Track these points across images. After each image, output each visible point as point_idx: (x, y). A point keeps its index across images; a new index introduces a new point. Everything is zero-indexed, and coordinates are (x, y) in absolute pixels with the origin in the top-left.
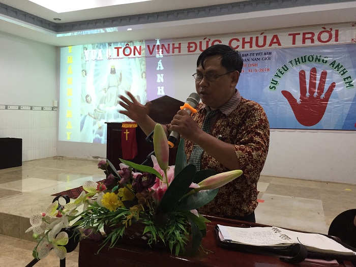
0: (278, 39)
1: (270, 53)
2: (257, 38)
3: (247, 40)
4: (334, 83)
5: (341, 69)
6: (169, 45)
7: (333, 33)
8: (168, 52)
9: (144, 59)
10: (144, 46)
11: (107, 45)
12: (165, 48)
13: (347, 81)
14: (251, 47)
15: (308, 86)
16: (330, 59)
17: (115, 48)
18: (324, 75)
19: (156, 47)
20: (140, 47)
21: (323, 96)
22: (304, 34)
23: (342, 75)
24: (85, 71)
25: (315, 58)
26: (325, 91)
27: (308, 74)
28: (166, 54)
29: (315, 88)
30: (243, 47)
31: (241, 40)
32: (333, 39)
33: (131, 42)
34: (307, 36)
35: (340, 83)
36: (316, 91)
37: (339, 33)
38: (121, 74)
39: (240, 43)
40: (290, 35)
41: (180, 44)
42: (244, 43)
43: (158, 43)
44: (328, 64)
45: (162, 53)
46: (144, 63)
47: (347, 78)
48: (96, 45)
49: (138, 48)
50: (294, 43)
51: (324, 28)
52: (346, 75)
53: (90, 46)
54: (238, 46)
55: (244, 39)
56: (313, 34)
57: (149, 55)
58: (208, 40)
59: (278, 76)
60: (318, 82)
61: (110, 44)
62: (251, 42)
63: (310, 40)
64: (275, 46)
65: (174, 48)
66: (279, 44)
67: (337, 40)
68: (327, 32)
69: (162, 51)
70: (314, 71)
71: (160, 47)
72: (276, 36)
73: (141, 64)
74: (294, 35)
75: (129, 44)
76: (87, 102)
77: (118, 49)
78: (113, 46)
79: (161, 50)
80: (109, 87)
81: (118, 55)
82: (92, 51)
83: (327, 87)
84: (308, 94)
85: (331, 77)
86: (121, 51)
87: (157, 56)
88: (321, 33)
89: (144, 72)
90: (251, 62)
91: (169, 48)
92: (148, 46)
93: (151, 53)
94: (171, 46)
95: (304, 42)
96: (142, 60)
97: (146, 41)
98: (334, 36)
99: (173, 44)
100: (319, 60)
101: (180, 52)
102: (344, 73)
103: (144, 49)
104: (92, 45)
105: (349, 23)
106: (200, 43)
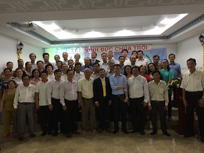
0: (130, 48)
5: (149, 57)
9: (84, 53)
10: (84, 49)
11: (68, 48)
17: (72, 49)
19: (89, 49)
20: (82, 49)
32: (146, 48)
33: (78, 47)
40: (133, 47)
41: (98, 48)
42: (120, 49)
43: (89, 48)
44: (145, 56)
46: (84, 55)
50: (135, 49)
51: (143, 45)
52: (150, 59)
54: (118, 50)
57: (86, 52)
58: (108, 47)
64: (130, 50)
65: (96, 50)
69: (91, 51)
71: (90, 49)
72: (129, 47)
74: (135, 47)
78: (70, 49)
81: (73, 52)
82: (61, 50)
87: (89, 52)
91: (94, 50)
95: (138, 49)
97: (85, 47)
99: (95, 48)
104: (61, 48)
105: (150, 44)
106: (105, 48)
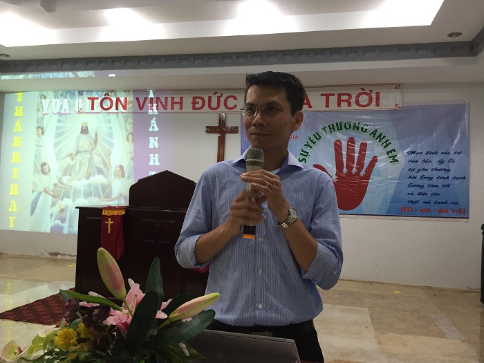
0: (308, 100)
4: (376, 157)
6: (166, 98)
7: (374, 95)
8: (165, 107)
9: (131, 115)
10: (131, 98)
11: (76, 93)
12: (161, 103)
13: (390, 155)
15: (345, 160)
16: (370, 128)
17: (89, 98)
18: (364, 147)
19: (148, 100)
20: (126, 98)
21: (363, 173)
22: (339, 95)
23: (385, 147)
24: (42, 129)
25: (352, 125)
26: (365, 167)
27: (344, 144)
28: (163, 110)
29: (353, 162)
32: (374, 103)
33: (112, 91)
34: (343, 98)
35: (383, 157)
36: (355, 166)
37: (381, 95)
38: (96, 135)
40: (322, 95)
41: (181, 98)
43: (151, 95)
44: (368, 134)
45: (157, 109)
46: (130, 120)
47: (391, 152)
48: (60, 92)
49: (122, 99)
51: (363, 89)
52: (389, 148)
53: (50, 94)
56: (349, 95)
57: (139, 110)
58: (219, 95)
59: (309, 145)
60: (356, 155)
61: (81, 93)
63: (346, 103)
64: (305, 108)
65: (173, 103)
66: (310, 106)
67: (378, 105)
68: (367, 94)
69: (157, 106)
70: (351, 140)
71: (154, 100)
73: (126, 121)
74: (327, 96)
75: (109, 94)
76: (44, 173)
77: (93, 99)
78: (85, 96)
79: (155, 105)
80: (78, 152)
81: (93, 108)
82: (54, 100)
83: (367, 162)
84: (345, 170)
85: (372, 150)
86: (97, 102)
87: (150, 112)
88: (359, 96)
89: (131, 134)
91: (166, 102)
92: (137, 99)
93: (141, 108)
94: (169, 100)
95: (339, 105)
96: (128, 117)
97: (135, 91)
98: (374, 99)
99: (173, 98)
100: (358, 128)
101: (181, 108)
102: (387, 145)
103: (131, 102)
104: (55, 92)
105: (392, 84)
106: (210, 98)
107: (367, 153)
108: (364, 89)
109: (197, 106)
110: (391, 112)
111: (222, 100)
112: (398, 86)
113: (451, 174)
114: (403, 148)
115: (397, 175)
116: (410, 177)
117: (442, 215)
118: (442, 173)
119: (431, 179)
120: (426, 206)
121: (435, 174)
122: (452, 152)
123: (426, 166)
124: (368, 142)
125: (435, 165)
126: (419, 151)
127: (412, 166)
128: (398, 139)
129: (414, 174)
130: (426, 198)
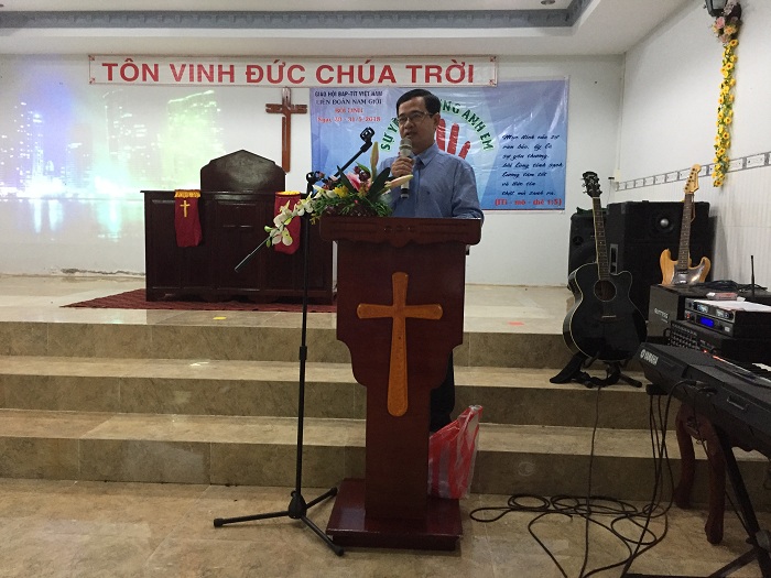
0: (391, 73)
1: (380, 94)
2: (360, 68)
3: (346, 69)
4: (469, 142)
5: (478, 122)
6: (212, 67)
7: (466, 69)
8: (211, 79)
12: (205, 73)
13: (485, 140)
14: (352, 81)
16: (463, 108)
18: (455, 129)
20: (156, 65)
22: (428, 68)
23: (478, 131)
28: (208, 82)
30: (340, 81)
31: (336, 69)
32: (467, 78)
33: (136, 56)
34: (432, 71)
35: (476, 143)
37: (475, 69)
39: (335, 74)
40: (408, 67)
41: (232, 67)
42: (340, 74)
44: (460, 114)
47: (485, 136)
49: (151, 67)
50: (414, 81)
51: (454, 61)
52: (483, 132)
54: (331, 79)
55: (340, 67)
56: (439, 68)
57: (175, 82)
59: (393, 129)
60: (447, 140)
61: (92, 58)
62: (351, 74)
63: (435, 78)
64: (387, 82)
65: (221, 73)
66: (394, 81)
67: (471, 81)
68: (459, 67)
71: (195, 69)
72: (387, 68)
74: (414, 69)
75: (133, 58)
77: (109, 66)
79: (197, 75)
81: (110, 78)
83: (459, 148)
85: (465, 134)
86: (116, 71)
88: (449, 69)
90: (352, 106)
92: (172, 67)
93: (178, 79)
94: (216, 69)
95: (427, 80)
98: (467, 74)
99: (220, 67)
100: (448, 108)
101: (232, 80)
102: (481, 128)
105: (487, 56)
106: (269, 67)
107: (459, 137)
108: (456, 60)
109: (253, 77)
110: (485, 89)
111: (285, 70)
112: (493, 58)
113: (548, 161)
114: (498, 132)
115: (491, 163)
116: (505, 165)
117: (538, 206)
118: (538, 161)
119: (527, 167)
120: (521, 198)
121: (532, 161)
122: (549, 136)
123: (523, 152)
124: (461, 125)
125: (531, 151)
126: (515, 135)
127: (507, 152)
128: (494, 121)
129: (509, 161)
130: (521, 189)
